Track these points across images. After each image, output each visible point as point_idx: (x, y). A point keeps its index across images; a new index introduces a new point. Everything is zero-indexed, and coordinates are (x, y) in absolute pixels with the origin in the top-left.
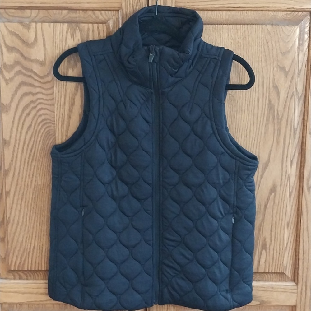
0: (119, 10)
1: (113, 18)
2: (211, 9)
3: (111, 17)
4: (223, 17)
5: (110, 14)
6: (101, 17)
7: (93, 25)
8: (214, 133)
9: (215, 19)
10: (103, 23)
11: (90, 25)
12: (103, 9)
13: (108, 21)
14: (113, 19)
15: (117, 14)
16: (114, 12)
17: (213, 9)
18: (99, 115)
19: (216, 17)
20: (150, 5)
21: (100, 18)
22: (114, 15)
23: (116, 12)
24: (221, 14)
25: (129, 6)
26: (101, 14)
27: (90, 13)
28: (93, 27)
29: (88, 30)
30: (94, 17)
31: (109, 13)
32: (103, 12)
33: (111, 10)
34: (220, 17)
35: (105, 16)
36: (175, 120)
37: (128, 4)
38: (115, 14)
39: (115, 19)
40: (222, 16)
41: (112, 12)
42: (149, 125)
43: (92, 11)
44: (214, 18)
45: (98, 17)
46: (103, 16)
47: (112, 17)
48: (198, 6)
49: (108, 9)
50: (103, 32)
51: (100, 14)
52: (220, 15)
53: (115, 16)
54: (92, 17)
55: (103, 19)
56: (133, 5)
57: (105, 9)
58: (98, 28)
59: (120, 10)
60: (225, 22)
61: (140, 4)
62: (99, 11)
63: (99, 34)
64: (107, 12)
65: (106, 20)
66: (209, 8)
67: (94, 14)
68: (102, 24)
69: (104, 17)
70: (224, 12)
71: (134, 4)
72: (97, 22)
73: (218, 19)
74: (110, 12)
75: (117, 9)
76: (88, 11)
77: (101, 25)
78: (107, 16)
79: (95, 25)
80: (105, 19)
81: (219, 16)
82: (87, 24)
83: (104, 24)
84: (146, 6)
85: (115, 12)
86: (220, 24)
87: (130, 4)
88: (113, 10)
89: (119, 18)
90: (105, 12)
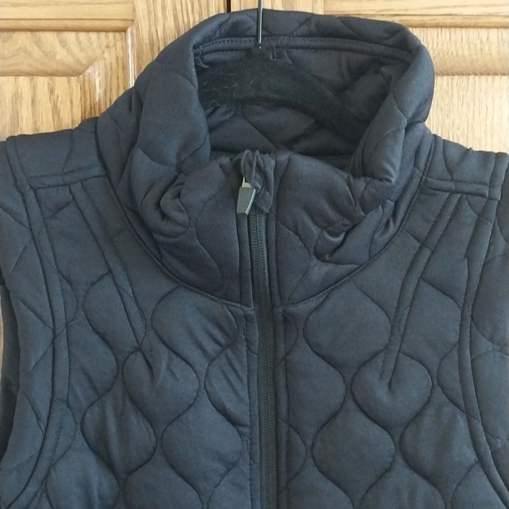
0: (124, 30)
1: (106, 55)
2: (448, 20)
3: (98, 52)
4: (489, 49)
5: (95, 45)
6: (62, 55)
7: (32, 80)
8: (481, 462)
9: (463, 56)
10: (68, 73)
11: (23, 81)
12: (69, 24)
13: (87, 67)
14: (104, 59)
15: (119, 44)
16: (107, 37)
17: (458, 21)
18: (52, 400)
19: (466, 48)
20: (235, 8)
21: (58, 57)
22: (107, 47)
23: (117, 35)
24: (485, 40)
25: (160, 15)
26: (64, 44)
27: (23, 39)
28: (34, 88)
29: (17, 97)
30: (37, 53)
31: (89, 40)
32: (70, 37)
33: (98, 31)
34: (481, 49)
35: (75, 50)
36: (333, 416)
37: (159, 8)
38: (112, 44)
39: (114, 61)
40: (487, 47)
41: (103, 35)
42: (240, 434)
43: (29, 33)
44: (460, 52)
45: (50, 55)
46: (68, 51)
47: (103, 52)
48: (406, 10)
49: (88, 24)
50: (69, 104)
51: (57, 43)
52: (481, 42)
53: (113, 50)
54: (30, 55)
55: (70, 60)
56: (175, 9)
57: (77, 24)
58: (52, 91)
59: (129, 30)
60: (498, 66)
61: (200, 7)
62: (55, 34)
63: (56, 110)
64: (83, 36)
65: (81, 64)
66: (441, 20)
67: (38, 43)
68: (64, 79)
69: (72, 55)
70: (494, 33)
71: (179, 7)
72: (49, 70)
73: (474, 57)
74: (93, 36)
75: (120, 24)
76: (16, 35)
77: (60, 81)
78: (82, 50)
79: (42, 81)
80: (77, 61)
81: (478, 46)
82: (12, 79)
83: (73, 79)
84: (222, 11)
85: (111, 35)
86: (482, 74)
87: (164, 8)
88: (106, 31)
89: (127, 56)
90: (77, 39)
